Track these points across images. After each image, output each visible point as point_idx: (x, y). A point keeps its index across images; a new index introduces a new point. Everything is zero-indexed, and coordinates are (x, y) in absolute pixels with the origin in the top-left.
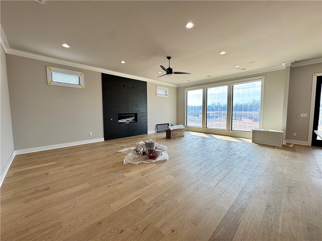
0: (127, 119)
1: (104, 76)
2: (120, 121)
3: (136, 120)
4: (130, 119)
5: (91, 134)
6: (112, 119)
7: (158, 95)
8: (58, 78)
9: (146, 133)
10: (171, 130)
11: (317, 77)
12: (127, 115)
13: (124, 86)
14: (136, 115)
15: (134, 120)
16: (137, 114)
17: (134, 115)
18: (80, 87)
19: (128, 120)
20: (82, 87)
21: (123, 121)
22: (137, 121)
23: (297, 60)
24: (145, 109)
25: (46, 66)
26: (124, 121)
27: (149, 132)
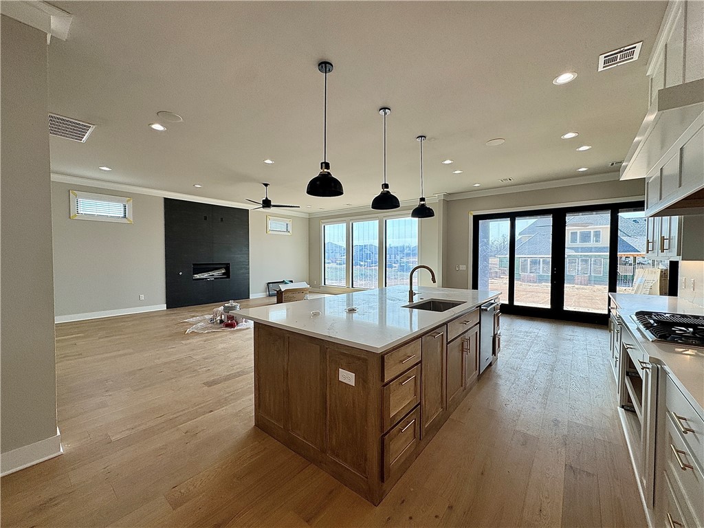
0: (211, 273)
1: (169, 203)
2: (197, 276)
3: (227, 274)
4: (216, 273)
5: (142, 297)
6: (181, 273)
7: (271, 232)
8: (89, 207)
9: (246, 296)
10: (282, 290)
11: (474, 216)
12: (212, 266)
13: (206, 218)
14: (227, 267)
15: (224, 274)
16: (229, 264)
17: (225, 266)
18: (125, 221)
19: (213, 275)
20: (129, 220)
21: (202, 277)
22: (228, 277)
23: (451, 192)
24: (245, 256)
25: (69, 191)
26: (205, 275)
27: (251, 297)
